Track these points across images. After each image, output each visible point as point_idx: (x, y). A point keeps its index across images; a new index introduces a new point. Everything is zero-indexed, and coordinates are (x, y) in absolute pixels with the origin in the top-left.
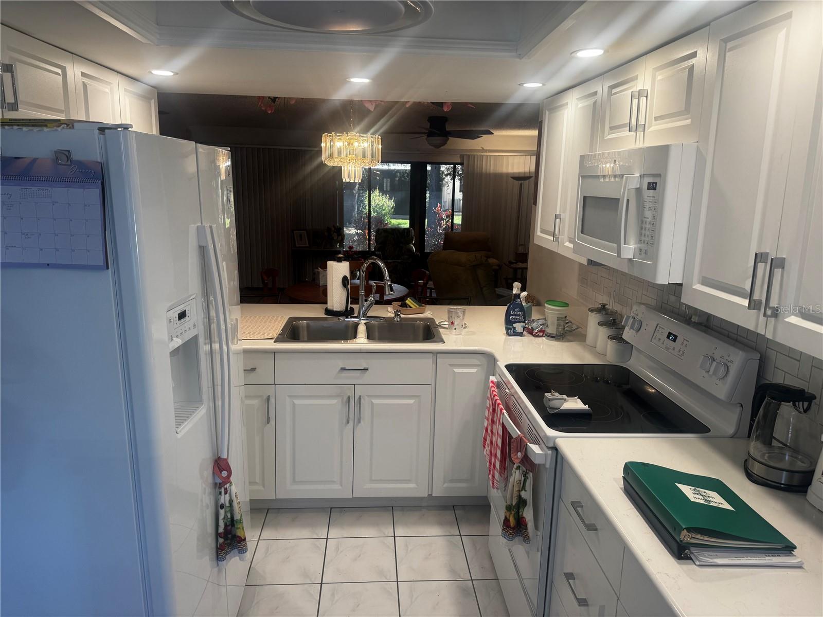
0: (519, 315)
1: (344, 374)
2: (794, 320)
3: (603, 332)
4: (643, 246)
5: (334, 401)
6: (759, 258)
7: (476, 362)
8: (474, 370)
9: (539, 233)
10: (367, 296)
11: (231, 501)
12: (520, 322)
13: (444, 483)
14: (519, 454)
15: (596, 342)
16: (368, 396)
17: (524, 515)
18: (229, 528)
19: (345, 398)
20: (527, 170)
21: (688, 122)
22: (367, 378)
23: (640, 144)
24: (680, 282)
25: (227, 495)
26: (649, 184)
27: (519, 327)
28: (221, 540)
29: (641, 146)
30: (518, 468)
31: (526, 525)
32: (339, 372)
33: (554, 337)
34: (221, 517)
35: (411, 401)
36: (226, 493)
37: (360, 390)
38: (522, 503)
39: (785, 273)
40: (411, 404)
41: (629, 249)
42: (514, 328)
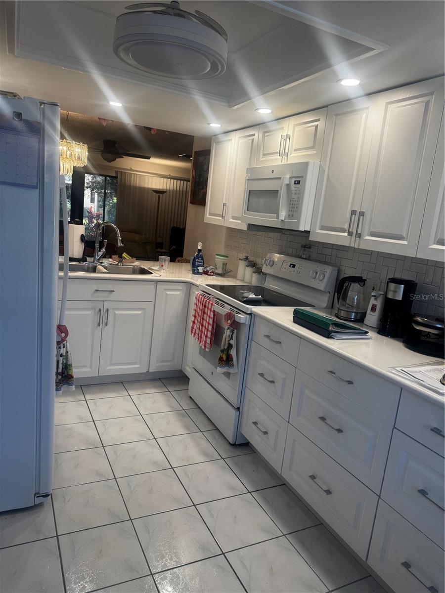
0: (201, 262)
1: (98, 294)
2: (368, 238)
3: (249, 270)
4: (290, 213)
5: (89, 312)
6: (353, 212)
7: (180, 288)
8: (178, 293)
9: (208, 216)
10: (100, 248)
11: (67, 352)
12: (201, 266)
13: (157, 363)
14: (229, 321)
15: (244, 277)
16: (112, 309)
17: (231, 353)
18: (64, 370)
19: (97, 310)
20: (165, 188)
21: (315, 152)
22: (112, 297)
23: (285, 162)
24: (309, 230)
25: (65, 348)
26: (295, 181)
27: (201, 269)
28: (60, 377)
29: (286, 163)
30: (228, 328)
31: (232, 358)
32: (94, 292)
33: (220, 275)
34: (61, 362)
35: (140, 312)
36: (64, 347)
37: (107, 305)
38: (230, 346)
39: (364, 218)
40: (139, 314)
41: (283, 215)
42: (198, 270)
